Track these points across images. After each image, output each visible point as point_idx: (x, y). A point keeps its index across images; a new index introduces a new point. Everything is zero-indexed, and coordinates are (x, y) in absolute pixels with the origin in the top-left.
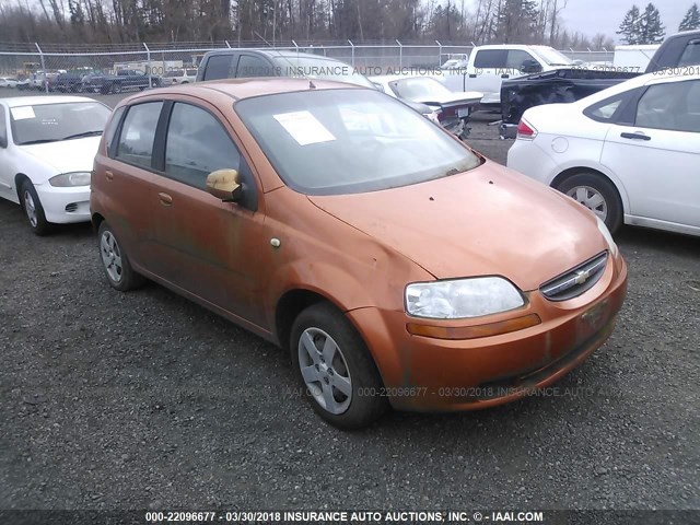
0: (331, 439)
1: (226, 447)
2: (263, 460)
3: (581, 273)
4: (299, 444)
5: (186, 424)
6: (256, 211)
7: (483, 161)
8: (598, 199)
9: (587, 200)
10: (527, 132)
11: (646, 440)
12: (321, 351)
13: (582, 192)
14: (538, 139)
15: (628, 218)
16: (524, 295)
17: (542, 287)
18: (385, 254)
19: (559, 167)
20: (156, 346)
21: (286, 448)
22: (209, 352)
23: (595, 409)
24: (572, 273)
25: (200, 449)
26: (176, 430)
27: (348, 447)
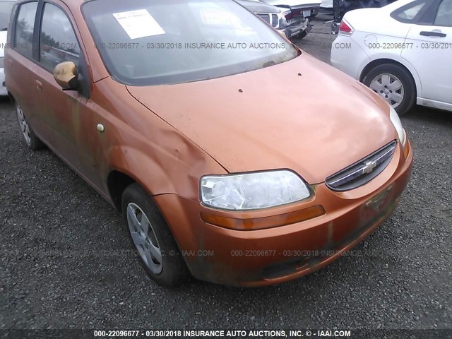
0: (150, 293)
1: (66, 295)
2: (91, 310)
3: (368, 164)
4: (123, 296)
5: (43, 270)
6: (89, 98)
7: (300, 53)
8: (397, 84)
9: (389, 85)
10: (346, 29)
11: (415, 308)
12: (140, 222)
13: (386, 78)
14: (354, 36)
15: (420, 100)
16: (310, 187)
17: (328, 180)
18: (184, 146)
19: (369, 58)
20: (42, 198)
21: (112, 300)
22: (78, 205)
23: (375, 273)
24: (361, 163)
25: (46, 296)
26: (33, 276)
27: (161, 301)
